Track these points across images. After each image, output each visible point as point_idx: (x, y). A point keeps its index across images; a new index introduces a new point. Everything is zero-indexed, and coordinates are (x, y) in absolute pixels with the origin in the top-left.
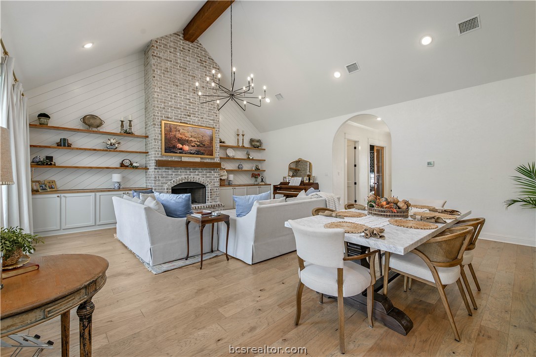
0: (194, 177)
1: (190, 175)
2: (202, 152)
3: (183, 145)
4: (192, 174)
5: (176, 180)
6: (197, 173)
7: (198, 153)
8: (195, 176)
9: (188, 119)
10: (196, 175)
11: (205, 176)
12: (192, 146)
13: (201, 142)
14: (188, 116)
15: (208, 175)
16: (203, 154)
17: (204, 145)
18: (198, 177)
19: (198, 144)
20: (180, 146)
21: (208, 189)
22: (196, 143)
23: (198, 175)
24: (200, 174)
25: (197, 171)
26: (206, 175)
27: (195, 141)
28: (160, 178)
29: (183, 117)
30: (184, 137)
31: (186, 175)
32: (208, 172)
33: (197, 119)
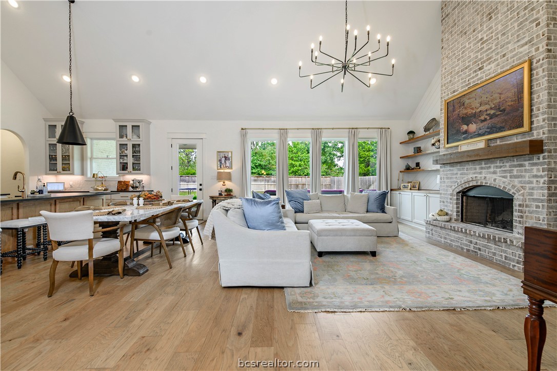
0: (485, 178)
1: (480, 173)
2: (498, 126)
3: (468, 125)
4: (484, 171)
5: (461, 181)
6: (492, 170)
7: (492, 130)
8: (488, 176)
9: (479, 76)
10: (490, 173)
11: (509, 175)
12: (483, 121)
13: (498, 108)
14: (480, 69)
15: (515, 173)
16: (501, 129)
17: (504, 110)
18: (494, 176)
19: (492, 112)
20: (465, 127)
21: (516, 203)
22: (488, 112)
23: (495, 173)
24: (498, 170)
25: (492, 165)
26: (510, 171)
27: (486, 110)
28: (445, 180)
29: (473, 77)
30: (469, 111)
31: (474, 173)
32: (515, 166)
33: (493, 65)
